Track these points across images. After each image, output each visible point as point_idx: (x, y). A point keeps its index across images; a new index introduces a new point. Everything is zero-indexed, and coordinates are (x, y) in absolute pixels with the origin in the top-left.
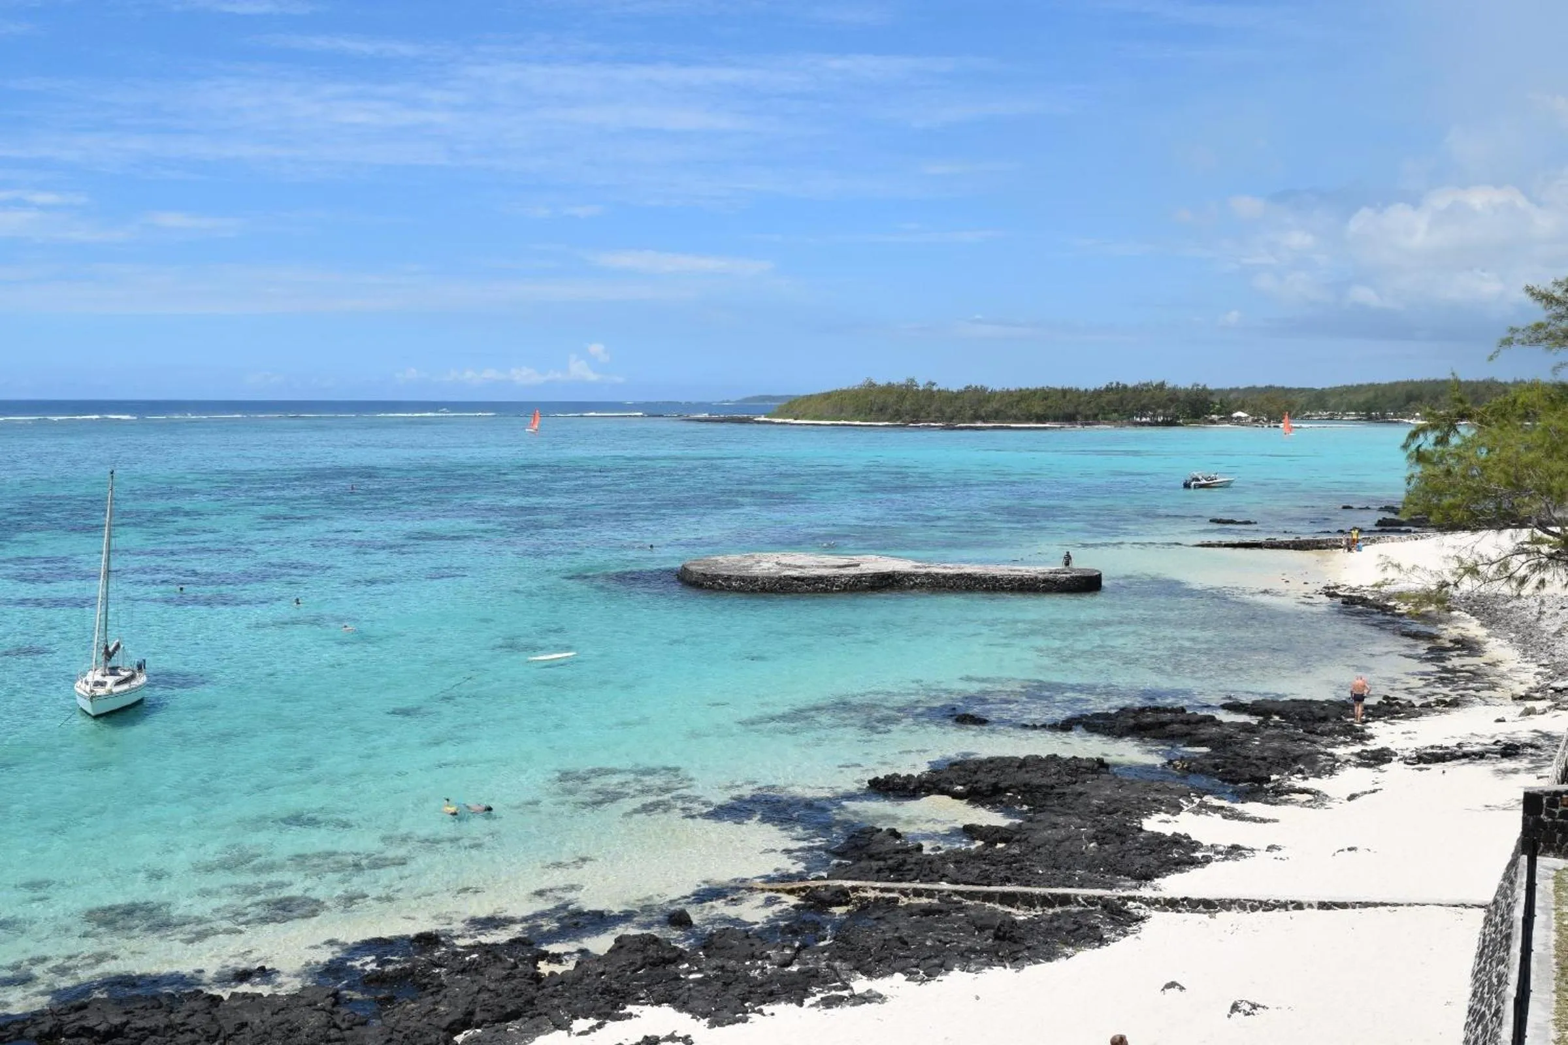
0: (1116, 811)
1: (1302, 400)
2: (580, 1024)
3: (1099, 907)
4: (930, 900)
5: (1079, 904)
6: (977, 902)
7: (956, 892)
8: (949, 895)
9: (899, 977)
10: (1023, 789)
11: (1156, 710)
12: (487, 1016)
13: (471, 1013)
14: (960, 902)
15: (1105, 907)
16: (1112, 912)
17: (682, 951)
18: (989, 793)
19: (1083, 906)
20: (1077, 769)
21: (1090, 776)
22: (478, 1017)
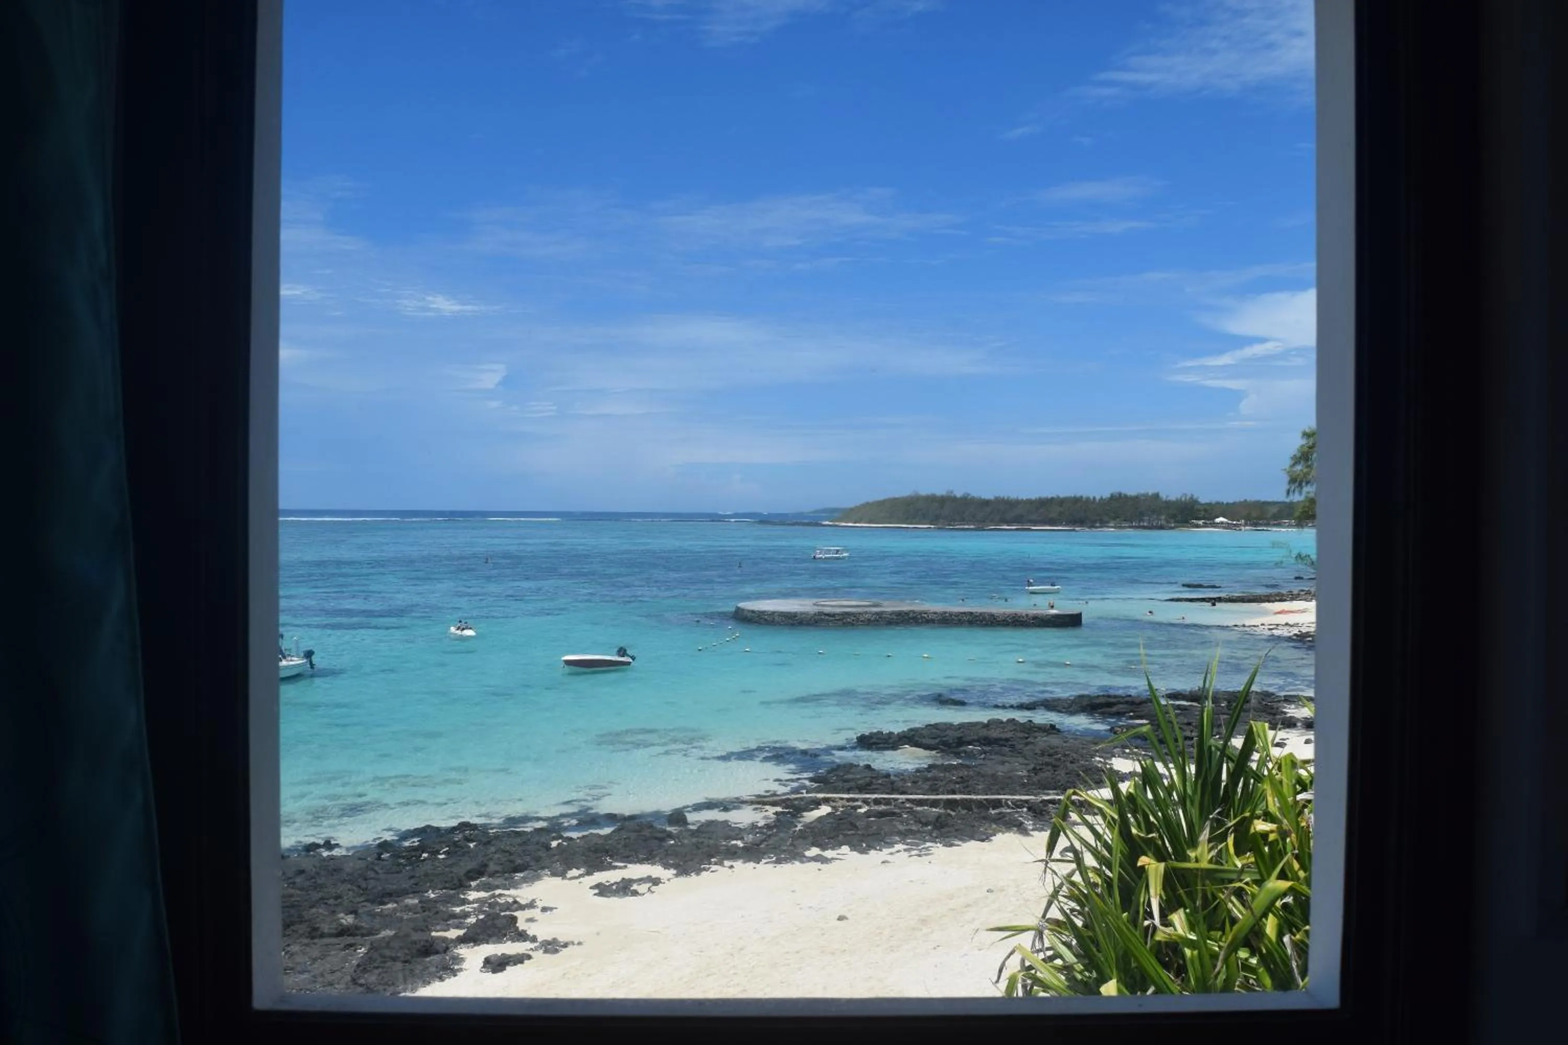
0: (1056, 753)
1: (1274, 510)
2: (574, 872)
3: (1025, 810)
4: (888, 807)
5: (1009, 807)
6: (926, 808)
7: (908, 800)
8: (903, 803)
9: (845, 849)
10: (983, 742)
11: (1109, 696)
12: (499, 868)
13: (486, 866)
14: (911, 808)
15: (1029, 809)
16: (1035, 812)
17: (670, 832)
18: (954, 745)
19: (1012, 808)
20: (1030, 729)
21: (1040, 734)
22: (492, 867)
